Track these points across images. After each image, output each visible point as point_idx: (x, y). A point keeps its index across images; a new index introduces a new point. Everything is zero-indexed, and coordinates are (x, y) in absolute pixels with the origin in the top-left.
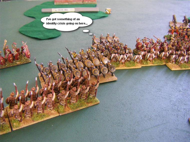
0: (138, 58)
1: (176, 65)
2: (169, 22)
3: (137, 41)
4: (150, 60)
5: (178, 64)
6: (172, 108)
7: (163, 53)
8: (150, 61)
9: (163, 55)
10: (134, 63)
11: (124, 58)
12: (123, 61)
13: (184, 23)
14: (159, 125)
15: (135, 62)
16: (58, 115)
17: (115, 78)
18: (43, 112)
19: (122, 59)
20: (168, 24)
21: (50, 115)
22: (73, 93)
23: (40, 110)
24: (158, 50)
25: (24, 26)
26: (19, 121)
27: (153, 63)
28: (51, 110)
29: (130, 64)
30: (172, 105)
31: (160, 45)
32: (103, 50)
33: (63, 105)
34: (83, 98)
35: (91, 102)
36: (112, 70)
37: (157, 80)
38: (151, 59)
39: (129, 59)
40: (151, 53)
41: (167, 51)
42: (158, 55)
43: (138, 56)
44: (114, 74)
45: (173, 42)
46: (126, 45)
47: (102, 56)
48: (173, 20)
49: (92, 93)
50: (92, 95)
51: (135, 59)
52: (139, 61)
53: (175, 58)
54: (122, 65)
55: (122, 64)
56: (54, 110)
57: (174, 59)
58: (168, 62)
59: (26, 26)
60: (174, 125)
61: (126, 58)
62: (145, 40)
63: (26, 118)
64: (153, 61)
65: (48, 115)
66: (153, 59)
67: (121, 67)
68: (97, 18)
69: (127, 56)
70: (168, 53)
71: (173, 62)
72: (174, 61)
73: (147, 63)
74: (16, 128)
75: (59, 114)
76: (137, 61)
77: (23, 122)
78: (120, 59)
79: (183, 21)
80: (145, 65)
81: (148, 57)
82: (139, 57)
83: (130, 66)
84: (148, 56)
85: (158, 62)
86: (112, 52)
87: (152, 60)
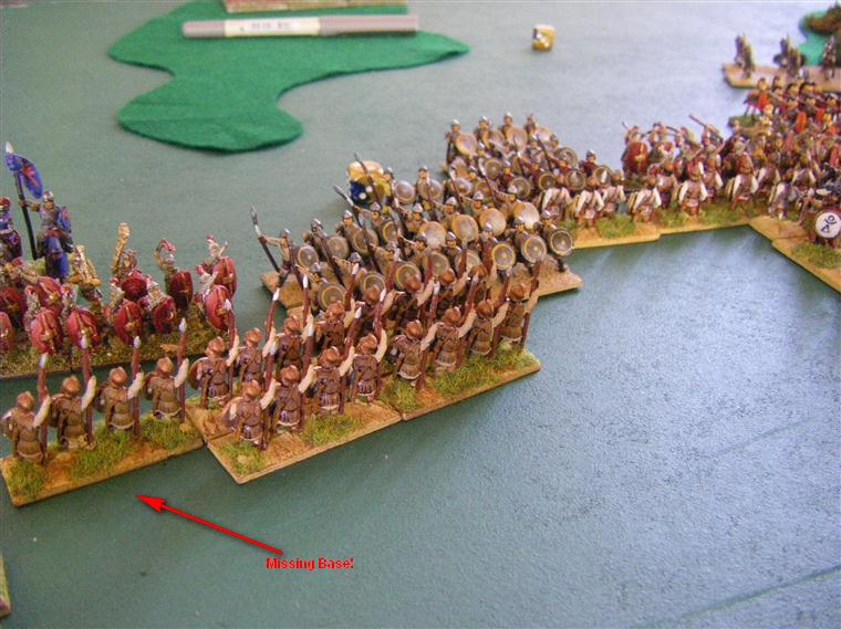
0: (646, 202)
1: (790, 222)
2: (720, 67)
3: (627, 140)
4: (688, 210)
5: (797, 220)
6: (812, 373)
7: (738, 180)
8: (690, 214)
9: (737, 186)
10: (631, 221)
11: (594, 202)
12: (590, 215)
13: (784, 66)
14: (776, 430)
15: (636, 218)
16: (396, 418)
17: (570, 279)
18: (340, 410)
19: (587, 206)
20: (719, 77)
21: (367, 422)
22: (448, 331)
23: (333, 403)
24: (717, 168)
25: (132, 103)
26: (256, 446)
27: (701, 221)
28: (368, 402)
29: (616, 225)
30: (808, 364)
31: (719, 149)
32: (505, 178)
33: (411, 380)
34: (483, 349)
35: (512, 366)
36: (561, 248)
37: (729, 279)
38: (692, 204)
39: (610, 209)
40: (694, 178)
41: (752, 172)
42: (717, 188)
43: (648, 193)
44: (565, 266)
45: (767, 138)
46: (589, 155)
47: (513, 199)
48: (738, 55)
49: (513, 330)
50: (511, 340)
51: (635, 207)
52: (651, 216)
53: (785, 196)
54: (586, 231)
55: (587, 226)
56: (380, 402)
57: (782, 201)
58: (757, 216)
59: (141, 101)
60: (831, 427)
61: (601, 203)
62: (659, 133)
63: (279, 435)
64: (700, 211)
65: (362, 419)
66: (700, 202)
67: (584, 241)
68: (427, 59)
69: (602, 194)
70: (757, 177)
71: (777, 210)
72: (781, 206)
73: (678, 221)
74: (250, 473)
75: (401, 415)
76: (642, 213)
77: (270, 449)
78: (579, 209)
79: (777, 59)
80: (672, 227)
81: (681, 198)
82: (649, 198)
83: (619, 236)
84: (683, 192)
85: (720, 216)
86: (543, 185)
87: (698, 208)
